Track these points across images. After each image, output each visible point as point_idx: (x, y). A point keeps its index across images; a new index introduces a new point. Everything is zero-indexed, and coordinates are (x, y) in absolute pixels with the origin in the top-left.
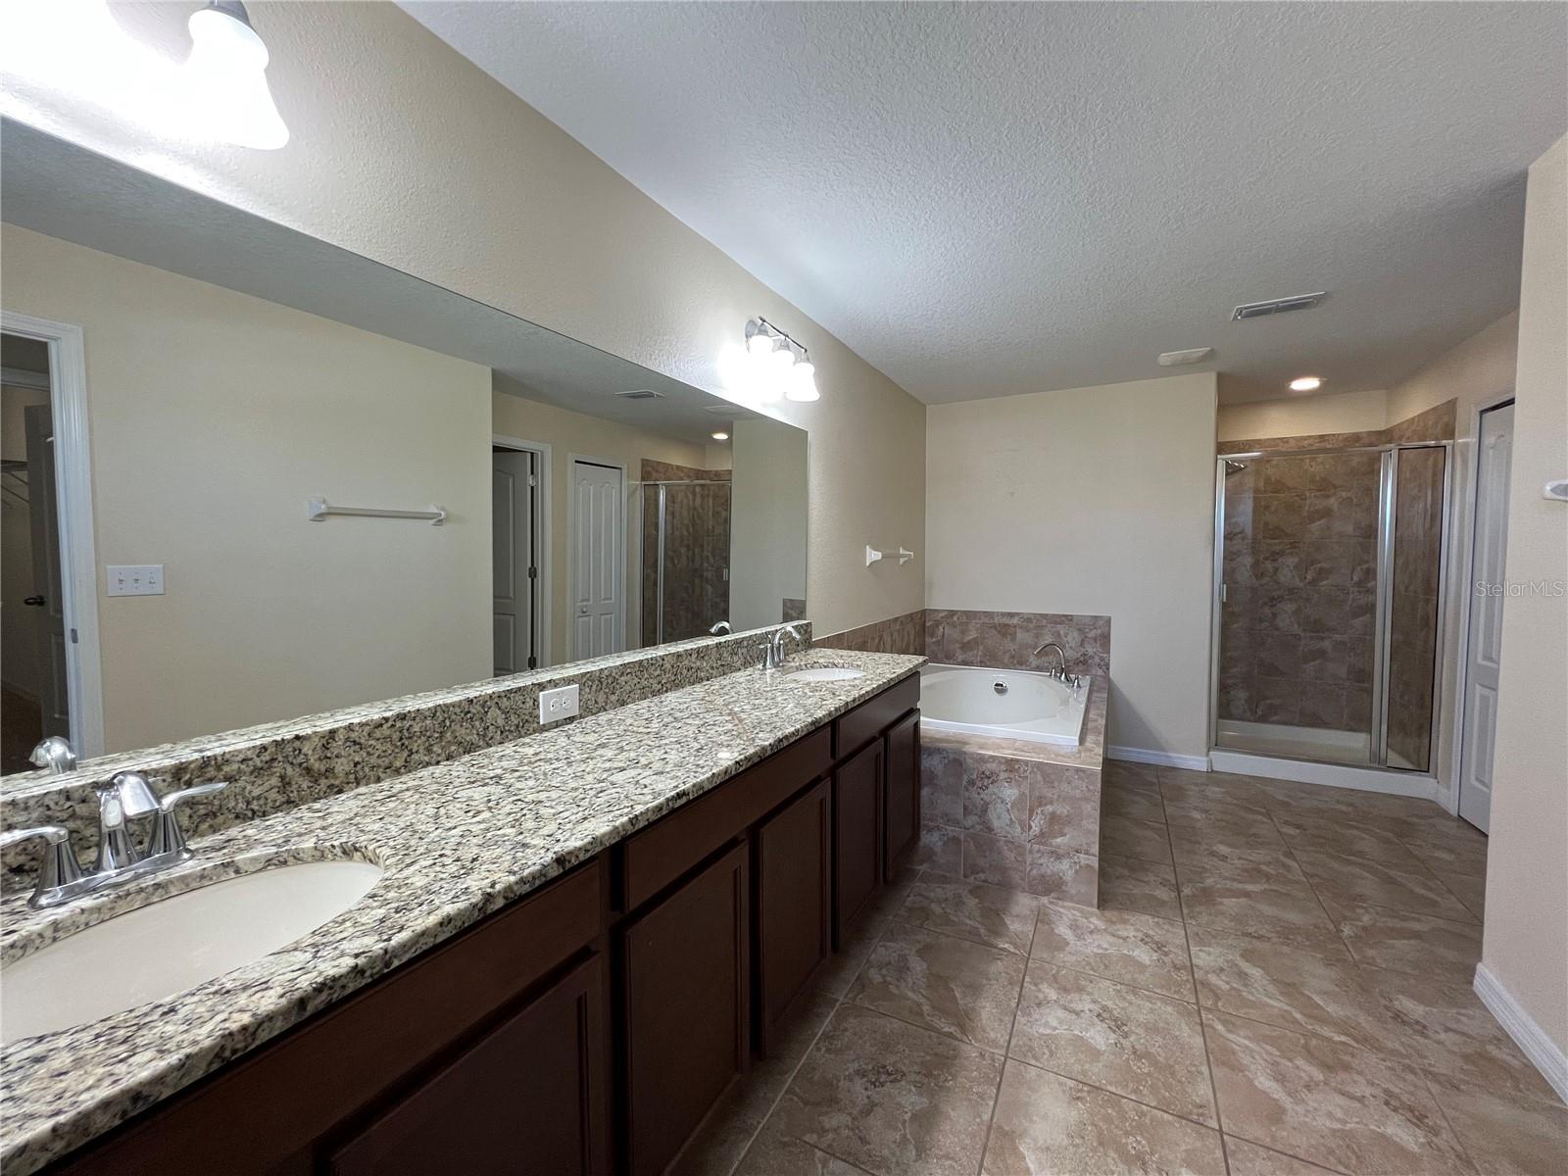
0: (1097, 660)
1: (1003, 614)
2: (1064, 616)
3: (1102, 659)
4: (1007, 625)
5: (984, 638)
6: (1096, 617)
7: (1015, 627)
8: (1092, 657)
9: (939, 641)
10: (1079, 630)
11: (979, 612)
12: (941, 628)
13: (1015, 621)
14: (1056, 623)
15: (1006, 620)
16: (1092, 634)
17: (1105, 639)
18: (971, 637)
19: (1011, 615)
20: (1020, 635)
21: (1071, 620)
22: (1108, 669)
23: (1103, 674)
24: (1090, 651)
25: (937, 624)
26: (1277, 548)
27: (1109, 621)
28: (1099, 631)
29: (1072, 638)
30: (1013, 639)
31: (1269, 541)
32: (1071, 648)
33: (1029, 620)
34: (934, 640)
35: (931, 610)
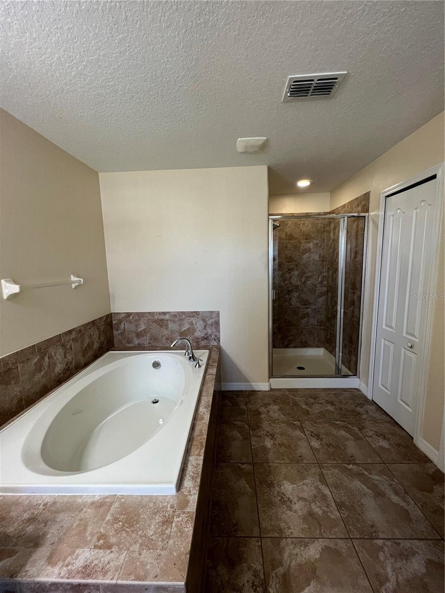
0: (213, 336)
1: (160, 313)
2: (194, 312)
3: (216, 336)
4: (163, 319)
5: (150, 329)
6: (211, 312)
7: (167, 321)
8: (210, 335)
9: (122, 333)
10: (203, 320)
11: (145, 313)
12: (122, 324)
13: (167, 317)
14: (190, 316)
15: (161, 317)
16: (210, 322)
17: (217, 324)
18: (142, 329)
19: (164, 313)
20: (170, 325)
21: (198, 314)
22: (219, 341)
23: (217, 344)
24: (210, 332)
25: (120, 322)
26: (291, 267)
27: (218, 313)
28: (214, 320)
29: (199, 325)
30: (167, 328)
31: (288, 264)
32: (199, 331)
33: (175, 316)
34: (119, 332)
35: (115, 313)
